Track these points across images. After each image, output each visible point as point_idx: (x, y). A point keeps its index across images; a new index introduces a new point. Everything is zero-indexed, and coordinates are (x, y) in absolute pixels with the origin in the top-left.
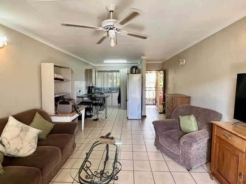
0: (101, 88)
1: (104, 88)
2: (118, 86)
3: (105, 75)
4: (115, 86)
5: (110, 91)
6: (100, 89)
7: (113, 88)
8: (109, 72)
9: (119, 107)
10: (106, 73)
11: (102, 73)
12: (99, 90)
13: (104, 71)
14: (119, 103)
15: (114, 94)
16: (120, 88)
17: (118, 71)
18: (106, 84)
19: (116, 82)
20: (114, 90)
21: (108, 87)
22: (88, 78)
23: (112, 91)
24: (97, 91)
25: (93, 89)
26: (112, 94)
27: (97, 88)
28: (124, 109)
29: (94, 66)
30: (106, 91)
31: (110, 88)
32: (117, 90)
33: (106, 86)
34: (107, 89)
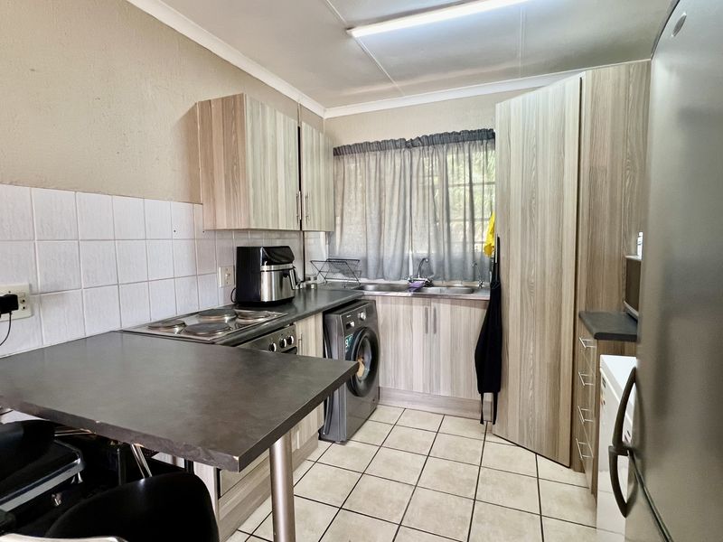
0: (366, 261)
1: (380, 262)
2: (478, 248)
3: (389, 170)
4: (457, 250)
5: (420, 281)
6: (360, 266)
7: (441, 265)
8: (416, 151)
9: (488, 417)
10: (398, 161)
11: (372, 159)
12: (353, 273)
13: (382, 146)
14: (482, 390)
15: (444, 309)
16: (496, 267)
17: (486, 136)
18: (393, 232)
19: (465, 220)
20: (447, 277)
21: (411, 258)
22: (212, 174)
23: (435, 283)
24: (339, 278)
25: (265, 268)
26: (434, 304)
27: (337, 263)
28: (536, 454)
29: (325, 118)
30: (395, 280)
31: (424, 259)
32: (474, 280)
33: (392, 248)
34: (405, 267)
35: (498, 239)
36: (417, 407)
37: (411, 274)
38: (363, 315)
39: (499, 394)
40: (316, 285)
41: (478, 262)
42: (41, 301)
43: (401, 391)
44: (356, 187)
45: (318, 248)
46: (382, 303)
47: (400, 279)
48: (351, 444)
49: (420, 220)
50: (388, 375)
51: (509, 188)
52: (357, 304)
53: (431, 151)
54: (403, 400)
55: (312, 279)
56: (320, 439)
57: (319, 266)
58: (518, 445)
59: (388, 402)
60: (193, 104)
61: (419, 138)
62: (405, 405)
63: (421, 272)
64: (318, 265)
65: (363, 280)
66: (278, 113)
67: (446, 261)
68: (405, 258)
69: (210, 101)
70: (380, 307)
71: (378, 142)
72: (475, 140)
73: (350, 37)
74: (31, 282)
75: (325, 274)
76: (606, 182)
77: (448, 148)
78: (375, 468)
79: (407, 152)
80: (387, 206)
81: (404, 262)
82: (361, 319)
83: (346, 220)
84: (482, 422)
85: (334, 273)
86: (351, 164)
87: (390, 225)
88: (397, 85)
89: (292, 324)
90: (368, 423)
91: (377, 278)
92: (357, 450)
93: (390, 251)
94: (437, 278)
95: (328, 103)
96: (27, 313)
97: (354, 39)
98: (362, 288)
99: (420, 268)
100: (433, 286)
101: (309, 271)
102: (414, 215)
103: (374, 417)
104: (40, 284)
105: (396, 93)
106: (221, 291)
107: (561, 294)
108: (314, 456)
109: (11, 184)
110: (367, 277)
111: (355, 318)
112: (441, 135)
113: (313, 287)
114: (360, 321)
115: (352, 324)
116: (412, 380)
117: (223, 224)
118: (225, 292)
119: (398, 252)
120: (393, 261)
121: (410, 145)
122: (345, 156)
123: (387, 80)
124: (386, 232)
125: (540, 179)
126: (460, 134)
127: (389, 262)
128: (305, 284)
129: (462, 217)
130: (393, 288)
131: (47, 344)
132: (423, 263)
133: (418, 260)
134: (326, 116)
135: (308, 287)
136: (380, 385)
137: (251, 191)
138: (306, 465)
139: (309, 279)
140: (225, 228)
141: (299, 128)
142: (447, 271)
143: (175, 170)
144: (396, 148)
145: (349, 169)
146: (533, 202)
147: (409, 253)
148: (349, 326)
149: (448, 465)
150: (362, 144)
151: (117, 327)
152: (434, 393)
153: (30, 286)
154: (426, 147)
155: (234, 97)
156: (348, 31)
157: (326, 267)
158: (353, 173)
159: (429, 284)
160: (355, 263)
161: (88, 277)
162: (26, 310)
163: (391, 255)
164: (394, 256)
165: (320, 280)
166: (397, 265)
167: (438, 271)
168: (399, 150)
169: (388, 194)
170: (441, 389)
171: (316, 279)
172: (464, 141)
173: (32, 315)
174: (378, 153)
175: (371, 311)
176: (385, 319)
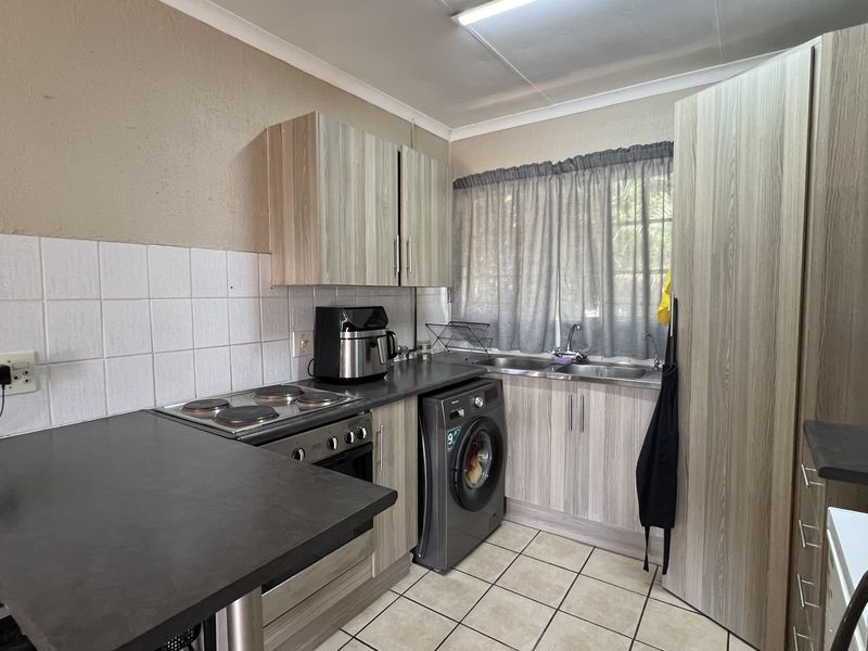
0: (497, 324)
1: (517, 328)
3: (529, 204)
4: (622, 313)
5: (572, 355)
6: (490, 333)
7: (599, 334)
8: (567, 178)
9: (657, 560)
10: (542, 192)
11: (507, 190)
12: (481, 342)
13: (521, 174)
14: (646, 521)
15: (596, 397)
16: (672, 342)
17: (668, 152)
18: (534, 287)
19: (635, 272)
20: (608, 351)
21: (558, 323)
22: (282, 216)
23: (591, 358)
24: (464, 347)
25: (347, 334)
26: (581, 389)
27: (462, 327)
28: (729, 632)
29: (451, 141)
30: (535, 352)
31: (575, 326)
32: (647, 357)
33: (531, 310)
34: (549, 335)
35: (676, 301)
36: (556, 530)
37: (558, 344)
38: (479, 401)
39: (673, 531)
40: (429, 355)
41: (653, 331)
42: (49, 373)
43: (535, 507)
44: (487, 229)
45: (438, 307)
46: (511, 384)
47: (543, 351)
48: (454, 575)
49: (571, 272)
50: (516, 483)
51: (692, 227)
52: (474, 385)
53: (587, 177)
54: (538, 519)
55: (425, 347)
56: (414, 561)
57: (438, 331)
58: (700, 613)
59: (518, 519)
60: (261, 130)
61: (570, 160)
62: (541, 525)
63: (571, 343)
64: (435, 329)
65: (495, 351)
66: (367, 136)
67: (606, 330)
68: (550, 323)
69: (280, 125)
70: (507, 389)
71: (514, 168)
72: (652, 158)
73: (457, 25)
74: (37, 350)
75: (446, 342)
76: (857, 213)
77: (612, 171)
78: (476, 618)
79: (555, 180)
80: (526, 253)
81: (548, 328)
82: (477, 406)
83: (474, 272)
84: (646, 568)
85: (458, 340)
86: (479, 200)
87: (529, 278)
88: (537, 89)
89: (367, 412)
90: (485, 547)
91: (512, 349)
92: (459, 585)
93: (529, 313)
94: (594, 353)
95: (453, 122)
96: (32, 386)
97: (464, 28)
98: (490, 361)
99: (570, 339)
100: (588, 363)
101: (423, 337)
102: (563, 265)
103: (494, 539)
104: (49, 352)
105: (539, 101)
106: (295, 363)
107: (773, 391)
108: (401, 587)
109: (13, 233)
110: (498, 347)
111: (465, 404)
112: (601, 154)
113: (425, 358)
114: (473, 408)
115: (461, 413)
116: (548, 493)
117: (292, 280)
118: (300, 362)
119: (540, 316)
120: (533, 326)
121: (559, 170)
122: (474, 189)
123: (523, 83)
124: (524, 287)
125: (742, 209)
126: (629, 150)
127: (527, 328)
128: (416, 353)
129: (631, 268)
130: (532, 365)
131: (56, 424)
132: (573, 331)
133: (567, 325)
134: (452, 138)
135: (420, 357)
136: (507, 495)
137: (325, 236)
138: (389, 598)
139: (421, 348)
140: (294, 283)
141: (399, 154)
142: (607, 344)
143: (234, 212)
144: (539, 175)
145: (478, 204)
146: (731, 247)
147: (555, 317)
148: (457, 414)
149: (583, 629)
150: (494, 172)
151: (149, 405)
152: (579, 516)
153: (36, 354)
154: (580, 172)
155: (305, 117)
156: (453, 18)
157: (448, 334)
158: (484, 211)
159: (582, 360)
160: (484, 328)
161: (113, 343)
162: (28, 384)
163: (530, 319)
164: (533, 321)
165: (438, 348)
166: (538, 332)
167: (595, 344)
168: (543, 177)
169: (528, 237)
170: (590, 512)
171: (429, 347)
172: (635, 161)
173: (37, 390)
174: (516, 182)
175: (494, 393)
176: (514, 407)
